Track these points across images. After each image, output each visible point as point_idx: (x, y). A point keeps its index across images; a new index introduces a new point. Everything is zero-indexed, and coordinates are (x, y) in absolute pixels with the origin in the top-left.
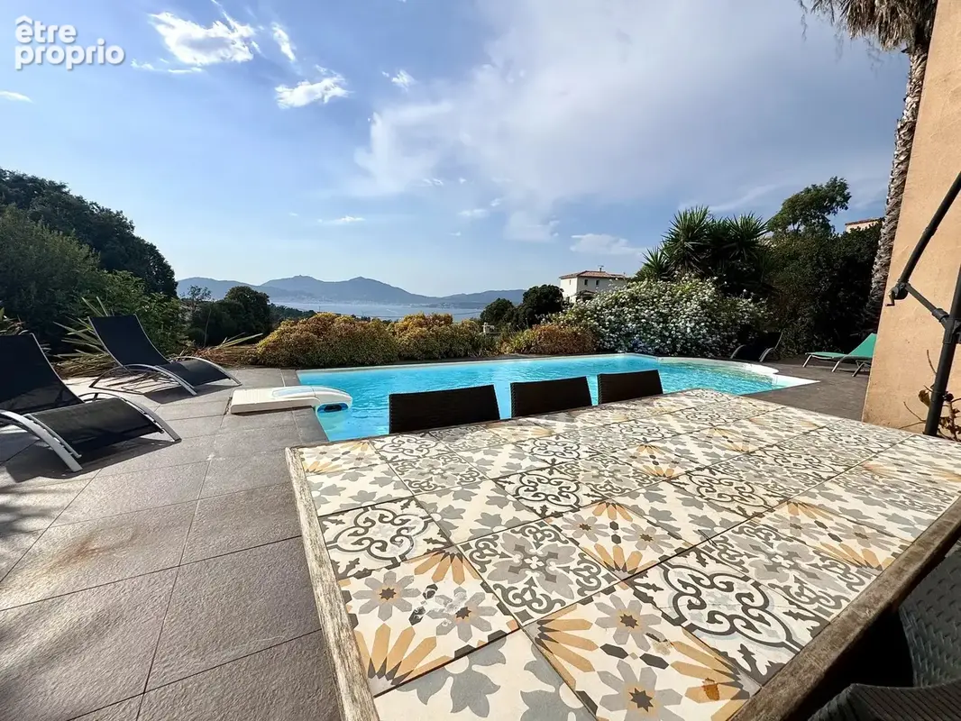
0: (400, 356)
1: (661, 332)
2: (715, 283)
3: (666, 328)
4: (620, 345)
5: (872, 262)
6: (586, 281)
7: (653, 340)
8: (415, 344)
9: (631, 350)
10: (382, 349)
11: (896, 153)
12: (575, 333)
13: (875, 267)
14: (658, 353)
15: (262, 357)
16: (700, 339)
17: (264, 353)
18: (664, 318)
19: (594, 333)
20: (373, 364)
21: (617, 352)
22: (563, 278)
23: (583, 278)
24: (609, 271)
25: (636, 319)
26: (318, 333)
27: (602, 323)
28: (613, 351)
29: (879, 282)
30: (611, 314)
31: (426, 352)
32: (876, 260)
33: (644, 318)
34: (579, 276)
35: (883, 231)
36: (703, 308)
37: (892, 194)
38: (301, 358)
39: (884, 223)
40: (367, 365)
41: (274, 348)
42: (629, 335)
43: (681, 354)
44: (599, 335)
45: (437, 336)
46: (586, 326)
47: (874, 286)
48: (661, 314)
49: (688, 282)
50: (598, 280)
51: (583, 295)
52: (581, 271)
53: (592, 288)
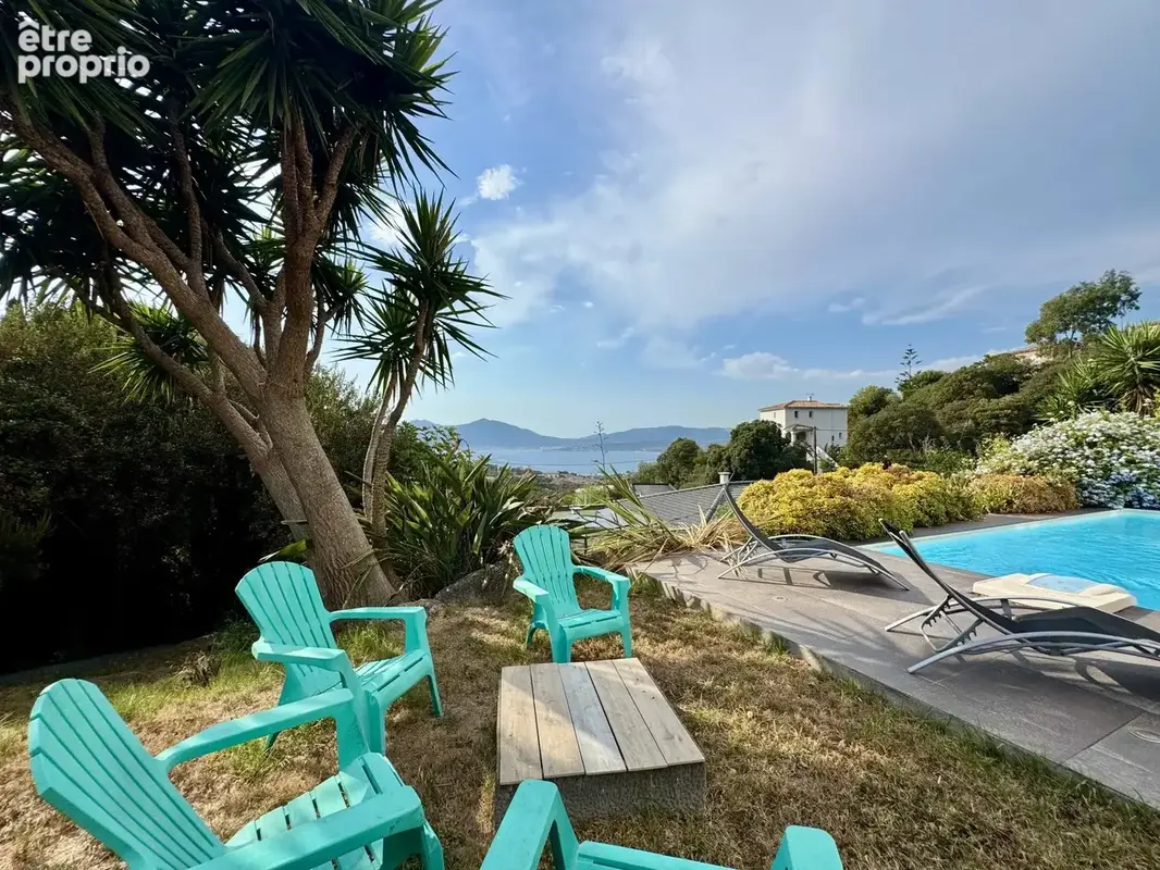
4: (1115, 498)
6: (796, 413)
9: (1128, 506)
19: (1073, 483)
21: (1111, 509)
23: (793, 410)
24: (823, 401)
28: (1104, 506)
34: (786, 407)
42: (1122, 485)
46: (1062, 475)
50: (811, 411)
51: (794, 430)
52: (787, 402)
53: (804, 421)
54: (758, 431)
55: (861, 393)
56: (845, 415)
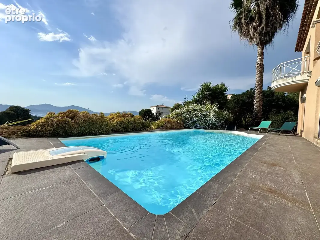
0: (112, 130)
1: (205, 121)
2: (217, 105)
3: (206, 120)
4: (192, 126)
5: (253, 101)
6: (159, 108)
7: (203, 124)
8: (119, 125)
9: (195, 128)
10: (105, 127)
11: (257, 71)
12: (177, 121)
13: (255, 102)
14: (204, 128)
15: (34, 132)
16: (216, 123)
17: (36, 129)
18: (205, 116)
19: (183, 121)
20: (101, 134)
21: (191, 128)
22: (151, 107)
24: (165, 106)
25: (196, 116)
26: (72, 118)
27: (185, 118)
28: (189, 128)
29: (256, 107)
30: (187, 115)
31: (124, 129)
32: (255, 100)
33: (199, 116)
34: (156, 107)
35: (256, 92)
36: (215, 113)
37: (257, 82)
38: (61, 132)
39: (255, 90)
40: (98, 135)
41: (42, 126)
42: (194, 122)
43: (211, 129)
44: (185, 122)
45: (129, 121)
46: (180, 119)
47: (255, 108)
48: (204, 115)
49: (209, 105)
50: (162, 108)
51: (158, 112)
52: (157, 105)
53: (160, 110)
54: (146, 112)
55: (175, 105)
56: (170, 110)
